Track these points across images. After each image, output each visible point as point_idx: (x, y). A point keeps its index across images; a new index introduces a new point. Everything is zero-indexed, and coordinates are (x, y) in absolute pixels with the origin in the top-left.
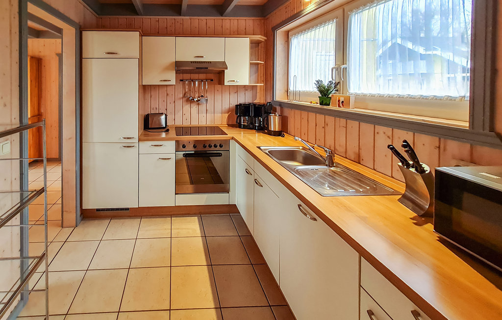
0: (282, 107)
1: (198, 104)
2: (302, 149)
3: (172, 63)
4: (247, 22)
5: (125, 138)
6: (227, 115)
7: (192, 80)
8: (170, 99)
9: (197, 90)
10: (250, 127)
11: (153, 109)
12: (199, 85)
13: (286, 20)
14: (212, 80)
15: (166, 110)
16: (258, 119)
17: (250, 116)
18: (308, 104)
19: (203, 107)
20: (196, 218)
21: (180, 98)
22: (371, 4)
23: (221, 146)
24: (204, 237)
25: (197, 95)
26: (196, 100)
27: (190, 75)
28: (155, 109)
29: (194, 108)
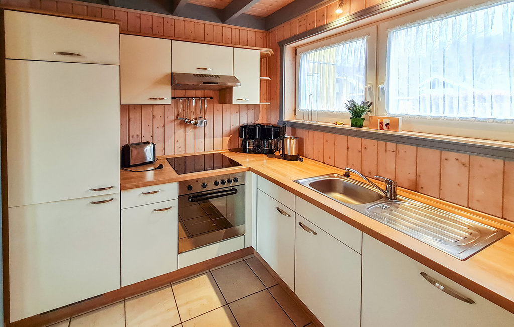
0: (295, 128)
1: (195, 128)
2: (338, 177)
3: (167, 75)
4: (250, 33)
5: (95, 190)
6: (228, 139)
7: (188, 98)
8: (158, 123)
9: (193, 110)
10: (257, 151)
11: (133, 137)
12: (196, 103)
13: (299, 35)
14: (212, 98)
15: (152, 137)
16: (268, 143)
17: (256, 139)
18: (333, 125)
19: (200, 131)
20: (205, 276)
21: (171, 122)
22: (400, 27)
23: (236, 180)
24: (226, 305)
25: (193, 117)
26: (193, 122)
27: (184, 91)
28: (135, 136)
29: (190, 132)
